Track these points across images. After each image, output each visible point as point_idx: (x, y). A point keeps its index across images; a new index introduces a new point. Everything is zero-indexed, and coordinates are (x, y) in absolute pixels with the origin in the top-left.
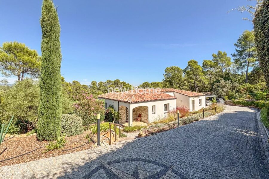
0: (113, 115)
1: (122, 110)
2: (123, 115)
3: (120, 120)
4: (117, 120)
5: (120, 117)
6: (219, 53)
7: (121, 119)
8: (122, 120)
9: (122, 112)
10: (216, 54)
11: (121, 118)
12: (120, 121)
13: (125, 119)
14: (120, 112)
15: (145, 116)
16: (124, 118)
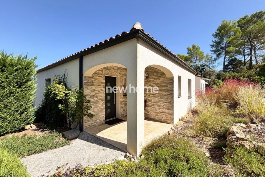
0: (60, 102)
1: (95, 88)
2: (97, 103)
3: (85, 118)
4: (76, 120)
5: (89, 108)
6: (194, 47)
7: (91, 116)
8: (94, 119)
9: (93, 94)
10: (191, 47)
11: (91, 111)
12: (87, 122)
13: (103, 115)
14: (86, 92)
15: (160, 103)
16: (101, 111)
